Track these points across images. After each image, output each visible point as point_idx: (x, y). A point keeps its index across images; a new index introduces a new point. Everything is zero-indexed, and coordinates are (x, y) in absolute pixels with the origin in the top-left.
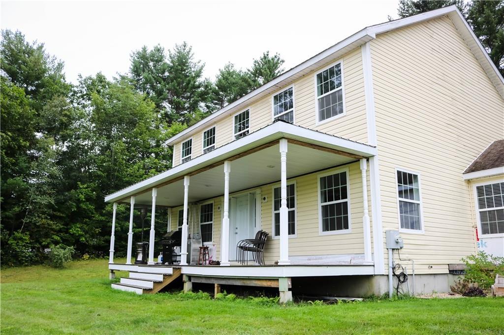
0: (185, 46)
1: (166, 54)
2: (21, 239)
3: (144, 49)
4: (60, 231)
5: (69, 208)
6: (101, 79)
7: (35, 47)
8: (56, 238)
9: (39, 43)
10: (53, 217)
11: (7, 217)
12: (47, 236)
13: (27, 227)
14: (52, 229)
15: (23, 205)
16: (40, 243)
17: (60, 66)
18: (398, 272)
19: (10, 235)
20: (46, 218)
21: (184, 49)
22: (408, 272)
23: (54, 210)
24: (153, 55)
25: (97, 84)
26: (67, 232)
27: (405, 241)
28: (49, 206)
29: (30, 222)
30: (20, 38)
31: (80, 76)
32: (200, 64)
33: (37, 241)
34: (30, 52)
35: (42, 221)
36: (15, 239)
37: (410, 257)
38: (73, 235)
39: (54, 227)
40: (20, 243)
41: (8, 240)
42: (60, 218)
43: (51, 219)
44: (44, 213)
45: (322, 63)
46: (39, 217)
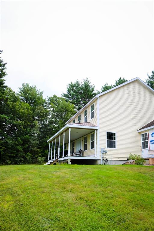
0: (87, 79)
1: (80, 83)
2: (29, 155)
3: (72, 83)
4: (42, 152)
5: (44, 144)
6: (55, 97)
7: (33, 87)
8: (40, 154)
9: (34, 86)
10: (39, 148)
11: (24, 148)
12: (37, 154)
13: (31, 151)
14: (39, 152)
15: (29, 144)
16: (35, 157)
17: (42, 93)
18: (105, 159)
19: (26, 154)
20: (36, 148)
21: (87, 81)
22: (108, 159)
23: (39, 145)
24: (75, 85)
25: (54, 99)
26: (44, 153)
27: (108, 151)
28: (37, 144)
29: (31, 149)
30: (28, 85)
31: (48, 97)
32: (94, 86)
33: (34, 156)
34: (31, 89)
35: (35, 149)
36: (27, 155)
37: (110, 155)
38: (46, 153)
39: (39, 151)
40: (29, 156)
41: (25, 155)
42: (41, 148)
43: (38, 149)
44: (35, 146)
45: (91, 103)
46: (34, 148)
